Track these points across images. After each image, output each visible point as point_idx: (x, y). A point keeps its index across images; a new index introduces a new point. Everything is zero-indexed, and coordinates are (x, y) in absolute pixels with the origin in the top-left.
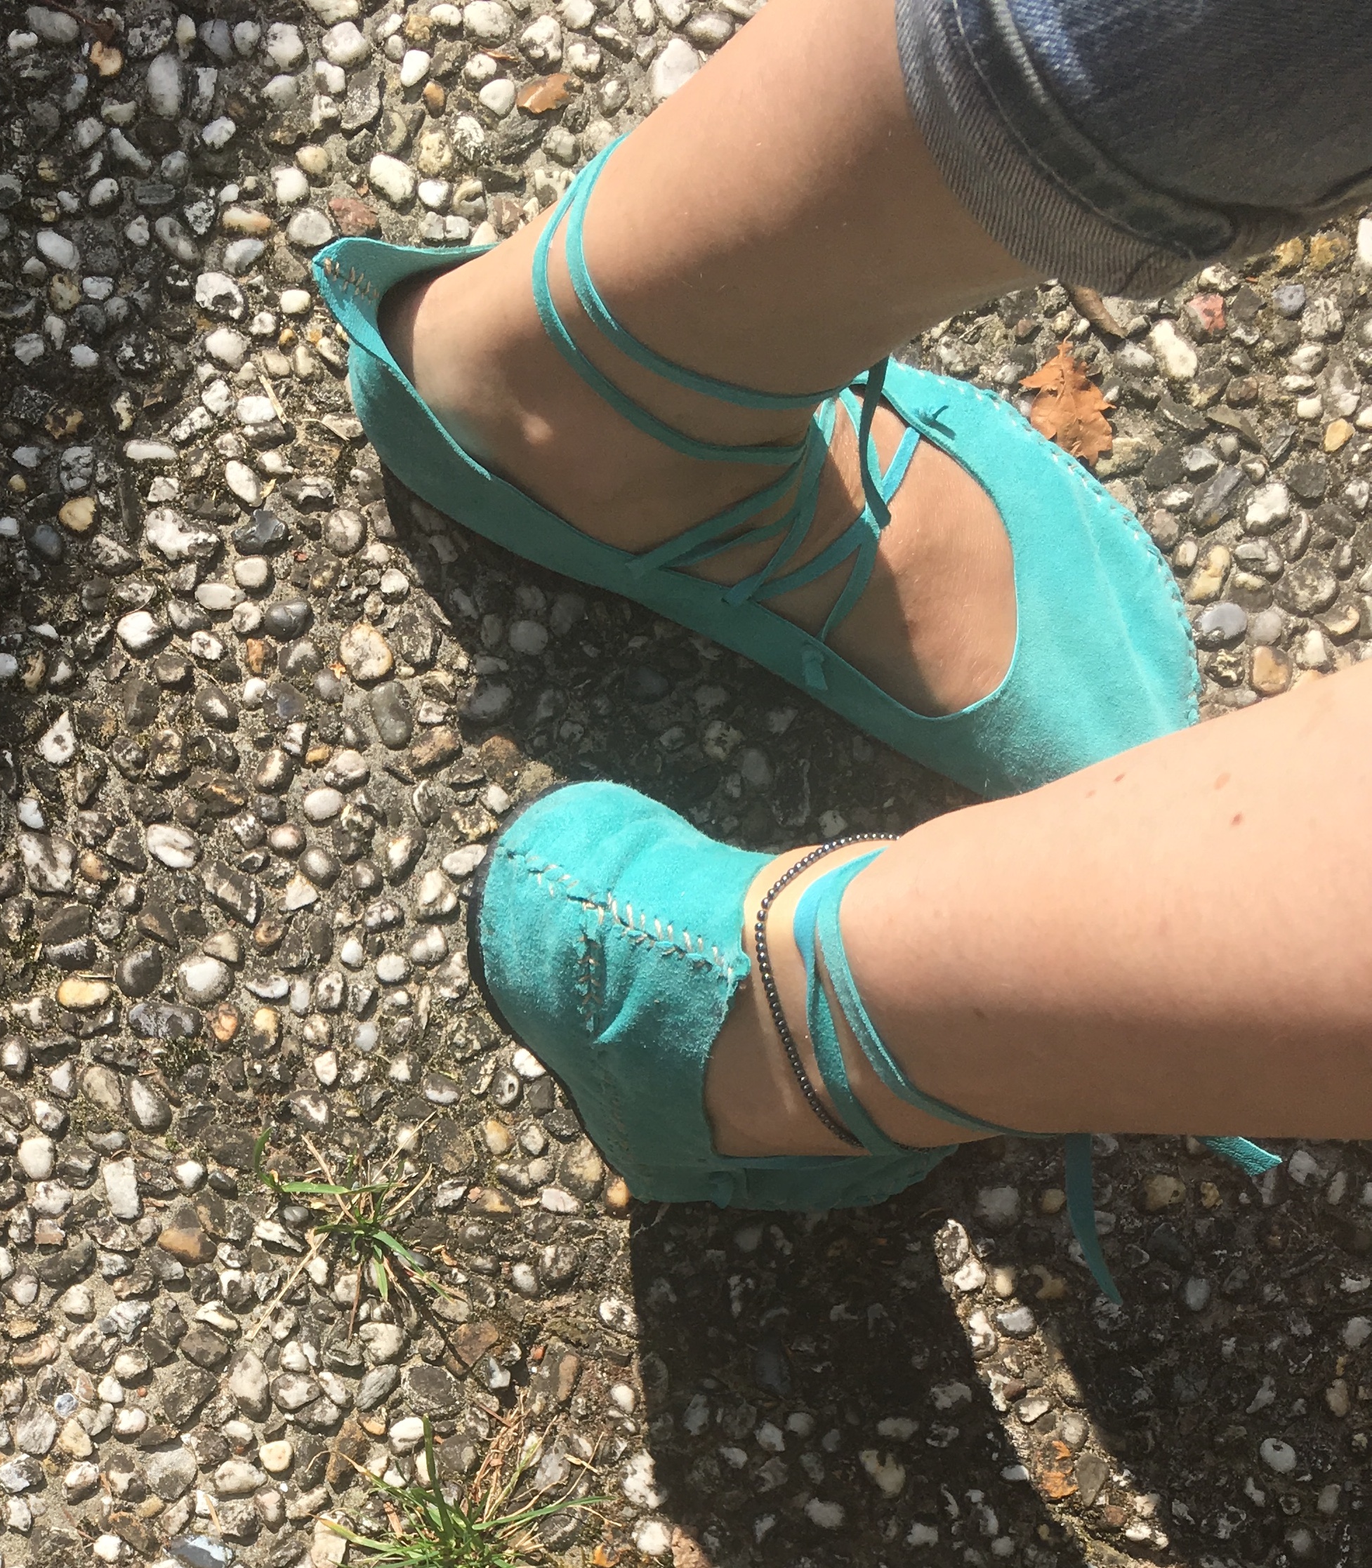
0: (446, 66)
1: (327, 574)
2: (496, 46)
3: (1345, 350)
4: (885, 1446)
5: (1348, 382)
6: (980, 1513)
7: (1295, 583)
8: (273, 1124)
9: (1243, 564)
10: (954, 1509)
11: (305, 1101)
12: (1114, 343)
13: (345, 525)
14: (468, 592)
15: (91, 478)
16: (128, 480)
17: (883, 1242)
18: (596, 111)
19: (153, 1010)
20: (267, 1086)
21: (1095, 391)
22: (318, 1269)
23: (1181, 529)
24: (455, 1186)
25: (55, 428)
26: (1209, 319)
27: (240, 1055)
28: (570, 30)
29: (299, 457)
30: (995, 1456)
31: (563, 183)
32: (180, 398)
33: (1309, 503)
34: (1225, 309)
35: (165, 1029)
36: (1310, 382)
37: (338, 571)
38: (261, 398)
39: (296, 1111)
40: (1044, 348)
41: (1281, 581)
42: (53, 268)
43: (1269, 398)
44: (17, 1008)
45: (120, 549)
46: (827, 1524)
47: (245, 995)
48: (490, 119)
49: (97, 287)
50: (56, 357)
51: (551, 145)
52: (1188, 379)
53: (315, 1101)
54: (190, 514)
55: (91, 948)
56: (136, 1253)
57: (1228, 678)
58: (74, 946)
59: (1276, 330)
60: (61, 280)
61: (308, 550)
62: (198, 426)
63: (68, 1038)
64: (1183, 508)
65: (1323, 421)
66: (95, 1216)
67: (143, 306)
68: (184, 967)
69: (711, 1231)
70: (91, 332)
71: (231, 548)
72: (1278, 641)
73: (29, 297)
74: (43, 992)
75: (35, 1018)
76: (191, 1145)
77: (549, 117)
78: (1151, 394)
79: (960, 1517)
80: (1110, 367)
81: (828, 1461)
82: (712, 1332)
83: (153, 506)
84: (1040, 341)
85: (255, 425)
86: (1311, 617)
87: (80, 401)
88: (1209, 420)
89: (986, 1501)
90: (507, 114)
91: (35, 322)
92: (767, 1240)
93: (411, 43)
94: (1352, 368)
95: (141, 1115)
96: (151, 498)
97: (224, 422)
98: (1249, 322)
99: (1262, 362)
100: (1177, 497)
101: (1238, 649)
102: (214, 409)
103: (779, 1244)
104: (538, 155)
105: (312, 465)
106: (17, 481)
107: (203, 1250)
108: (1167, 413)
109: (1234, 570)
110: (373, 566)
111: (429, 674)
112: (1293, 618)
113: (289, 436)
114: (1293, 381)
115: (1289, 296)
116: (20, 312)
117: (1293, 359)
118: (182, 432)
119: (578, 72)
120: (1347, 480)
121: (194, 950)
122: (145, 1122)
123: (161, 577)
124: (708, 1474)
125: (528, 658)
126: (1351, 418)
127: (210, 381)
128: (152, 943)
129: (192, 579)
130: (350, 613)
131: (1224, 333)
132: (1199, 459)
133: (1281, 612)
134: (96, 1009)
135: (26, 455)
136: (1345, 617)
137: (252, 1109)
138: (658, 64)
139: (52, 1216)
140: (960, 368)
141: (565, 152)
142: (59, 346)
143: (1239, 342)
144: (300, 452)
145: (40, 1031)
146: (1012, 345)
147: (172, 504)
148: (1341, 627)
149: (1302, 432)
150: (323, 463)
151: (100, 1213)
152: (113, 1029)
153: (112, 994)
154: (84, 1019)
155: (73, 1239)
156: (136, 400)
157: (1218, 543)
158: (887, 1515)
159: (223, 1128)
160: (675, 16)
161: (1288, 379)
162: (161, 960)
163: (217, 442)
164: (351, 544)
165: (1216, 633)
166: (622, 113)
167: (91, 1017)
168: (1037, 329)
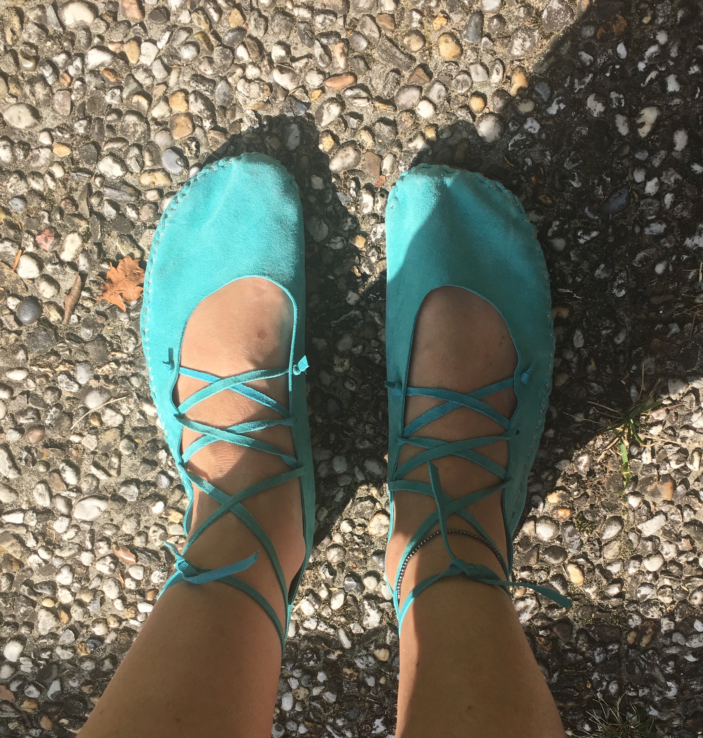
0: (138, 597)
1: (356, 554)
2: (119, 582)
3: (23, 166)
4: (634, 127)
5: (36, 158)
6: (650, 59)
7: (137, 136)
8: (597, 476)
9: (142, 165)
10: (653, 75)
11: (581, 467)
12: (83, 276)
13: (333, 556)
14: (334, 497)
15: (366, 656)
16: (360, 642)
17: (533, 179)
18: (120, 533)
19: (570, 545)
20: (582, 485)
21: (109, 275)
22: (655, 431)
23: (144, 204)
24: (592, 388)
25: (354, 676)
26: (49, 239)
27: (572, 502)
28: (95, 557)
29: (317, 584)
30: (617, 67)
31: (155, 533)
32: (317, 636)
33: (98, 148)
34: (40, 233)
35: (576, 536)
36: (47, 176)
37: (353, 550)
38: (302, 608)
39: (587, 469)
40: (103, 305)
41: (139, 143)
42: (295, 701)
43: (64, 191)
44: (593, 597)
45: (388, 634)
46: (686, 137)
47: (546, 510)
48: (147, 571)
49: (294, 684)
50: (328, 686)
51: (144, 545)
52: (79, 234)
53: (579, 463)
54: (360, 615)
55: (554, 578)
56: (679, 507)
57: (196, 146)
58: (556, 585)
59: (35, 204)
60: (299, 697)
61: (350, 564)
62: (326, 627)
63: (597, 572)
64: (134, 207)
65: (59, 160)
66: (670, 530)
67: (292, 665)
68: (545, 539)
69: (562, 263)
70: (312, 679)
71: (365, 592)
72: (166, 130)
73: (310, 704)
74: (581, 588)
75: (594, 588)
76: (621, 504)
77: (133, 550)
78: (95, 249)
79: (656, 69)
80: (93, 272)
81: (653, 153)
82: (611, 240)
83: (365, 629)
84: (102, 309)
85: (314, 606)
86: (146, 118)
87: (339, 671)
88: (91, 216)
89: (642, 59)
90: (141, 566)
91: (318, 698)
92: (556, 235)
93: (137, 612)
94: (29, 158)
95: (617, 531)
96: (362, 631)
97: (319, 617)
98: (39, 219)
99: (51, 202)
100: (131, 213)
101: (179, 147)
102: (316, 624)
103: (556, 229)
104: (149, 546)
105: (317, 578)
106: (382, 681)
107: (667, 481)
108: (99, 237)
109: (147, 168)
110: (344, 538)
111: (375, 497)
112: (152, 127)
113: (310, 592)
114: (51, 185)
115: (17, 206)
116: (319, 706)
117: (42, 189)
118: (331, 631)
119: (109, 547)
120: (78, 135)
121: (535, 538)
122: (620, 528)
123: (390, 614)
124: (683, 209)
125: (348, 460)
126: (50, 147)
127: (305, 629)
128: (540, 556)
129: (386, 603)
130: (366, 538)
131: (50, 228)
132: (109, 211)
133: (152, 135)
134: (580, 566)
135: (371, 682)
136: (138, 103)
137: (595, 488)
138: (88, 519)
139: (677, 547)
140: (133, 339)
141: (143, 538)
142: (323, 687)
143: (50, 219)
144: (314, 585)
145: (599, 583)
146: (110, 320)
147: (360, 622)
148: (144, 102)
149: (70, 168)
150: (314, 574)
151: (668, 529)
152: (584, 556)
153: (570, 562)
154: (585, 569)
155: (684, 534)
156: (327, 653)
157: (140, 182)
158: (669, 107)
159: (609, 496)
160: (66, 521)
161: (51, 187)
162: (546, 549)
163: (328, 617)
164: (339, 550)
165: (179, 163)
166: (115, 523)
167: (583, 566)
168: (98, 313)
